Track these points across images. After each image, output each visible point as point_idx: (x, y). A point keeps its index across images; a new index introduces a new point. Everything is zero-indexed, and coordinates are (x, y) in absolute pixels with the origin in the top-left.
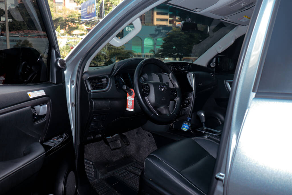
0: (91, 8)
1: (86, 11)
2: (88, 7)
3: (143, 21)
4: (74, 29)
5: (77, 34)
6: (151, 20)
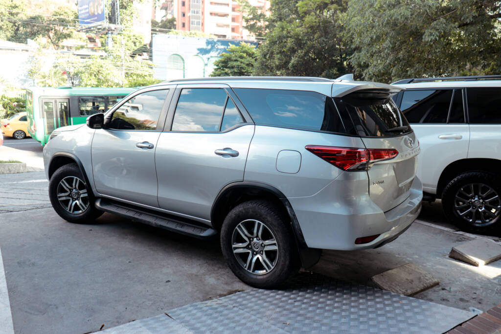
0: (94, 5)
1: (87, 11)
2: (91, 4)
3: (186, 25)
4: (65, 37)
5: (69, 46)
6: (201, 24)
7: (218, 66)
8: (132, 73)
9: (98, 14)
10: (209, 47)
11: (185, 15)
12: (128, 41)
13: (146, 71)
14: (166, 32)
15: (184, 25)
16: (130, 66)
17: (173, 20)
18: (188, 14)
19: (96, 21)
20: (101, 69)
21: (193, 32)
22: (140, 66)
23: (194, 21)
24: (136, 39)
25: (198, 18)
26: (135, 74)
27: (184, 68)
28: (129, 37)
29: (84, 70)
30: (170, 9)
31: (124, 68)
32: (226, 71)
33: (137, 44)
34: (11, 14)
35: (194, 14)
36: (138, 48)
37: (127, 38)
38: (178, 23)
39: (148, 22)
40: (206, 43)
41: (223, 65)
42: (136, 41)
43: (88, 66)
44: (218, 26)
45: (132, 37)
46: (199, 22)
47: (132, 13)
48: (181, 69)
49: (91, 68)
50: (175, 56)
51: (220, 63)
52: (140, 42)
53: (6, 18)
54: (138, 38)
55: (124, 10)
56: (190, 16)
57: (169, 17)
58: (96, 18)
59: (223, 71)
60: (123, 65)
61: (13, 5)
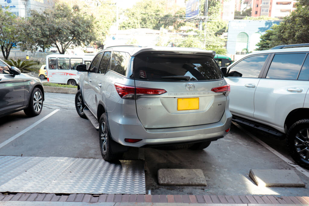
0: (194, 6)
1: (190, 9)
2: (192, 5)
3: (258, 13)
4: (182, 25)
5: (185, 30)
6: (269, 11)
7: (262, 39)
8: (210, 45)
9: (196, 10)
10: (268, 26)
11: (258, 6)
12: (214, 26)
13: (219, 44)
14: (241, 19)
15: (256, 13)
16: (209, 41)
17: (250, 10)
18: (260, 5)
19: (194, 15)
20: (192, 43)
21: (261, 17)
22: (215, 41)
23: (264, 10)
24: (219, 24)
25: (268, 7)
26: (212, 46)
27: (248, 41)
28: (215, 23)
29: (182, 44)
30: (249, 3)
31: (205, 42)
32: (267, 42)
33: (220, 27)
34: (157, 15)
35: (264, 5)
36: (220, 29)
37: (213, 24)
38: (253, 11)
39: (232, 13)
40: (266, 24)
41: (266, 38)
42: (219, 25)
43: (185, 42)
44: (282, 11)
45: (217, 23)
46: (268, 10)
47: (218, 8)
48: (245, 42)
49: (186, 43)
50: (242, 33)
51: (264, 37)
52: (222, 26)
53: (154, 17)
54: (220, 23)
55: (213, 7)
56: (261, 6)
57: (248, 8)
58: (194, 13)
59: (265, 42)
60: (204, 40)
61: (158, 10)
